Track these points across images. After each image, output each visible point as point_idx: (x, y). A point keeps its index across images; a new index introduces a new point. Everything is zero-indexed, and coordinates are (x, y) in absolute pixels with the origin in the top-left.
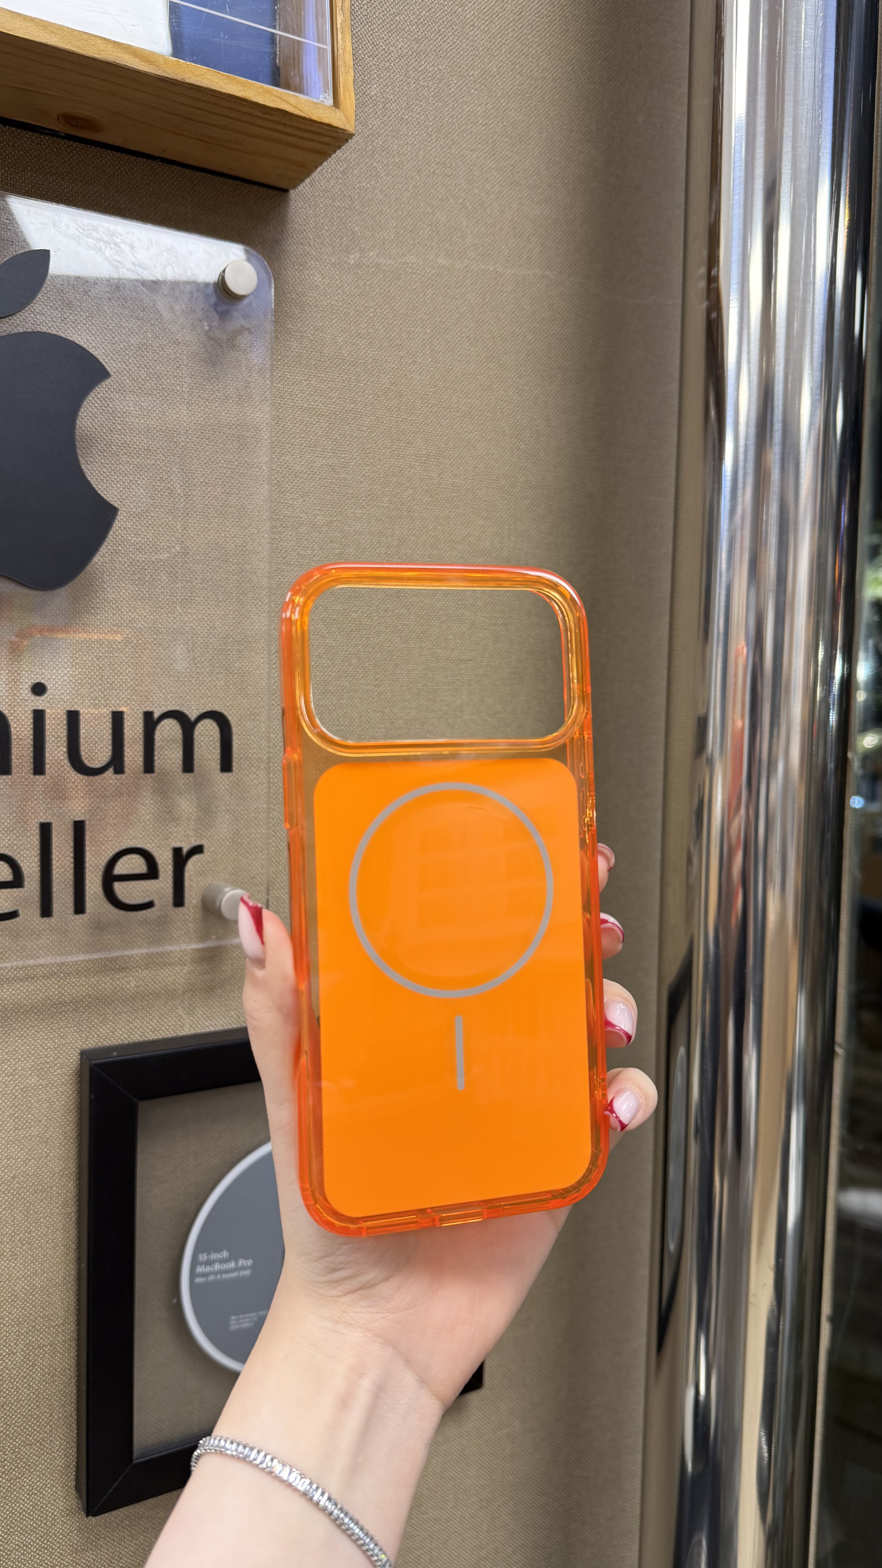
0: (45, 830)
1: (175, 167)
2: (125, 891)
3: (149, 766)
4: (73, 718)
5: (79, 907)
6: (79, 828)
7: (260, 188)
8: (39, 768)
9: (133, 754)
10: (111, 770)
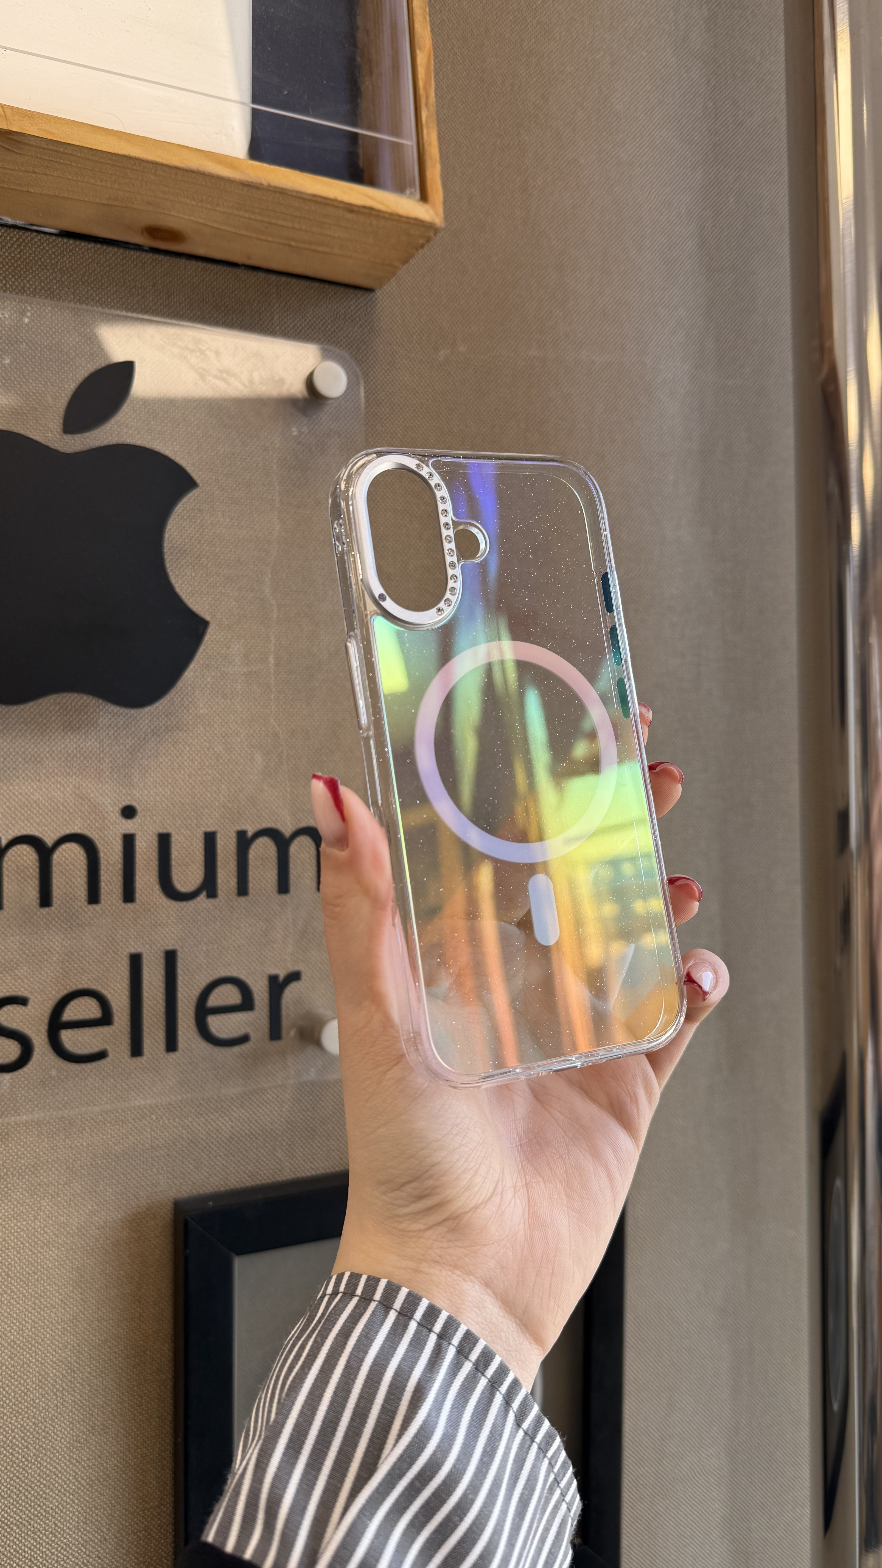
0: (136, 961)
1: (260, 274)
2: (218, 1025)
3: (243, 889)
4: (164, 841)
5: (171, 1045)
6: (171, 958)
7: (347, 290)
8: (129, 895)
9: (226, 876)
10: (204, 893)
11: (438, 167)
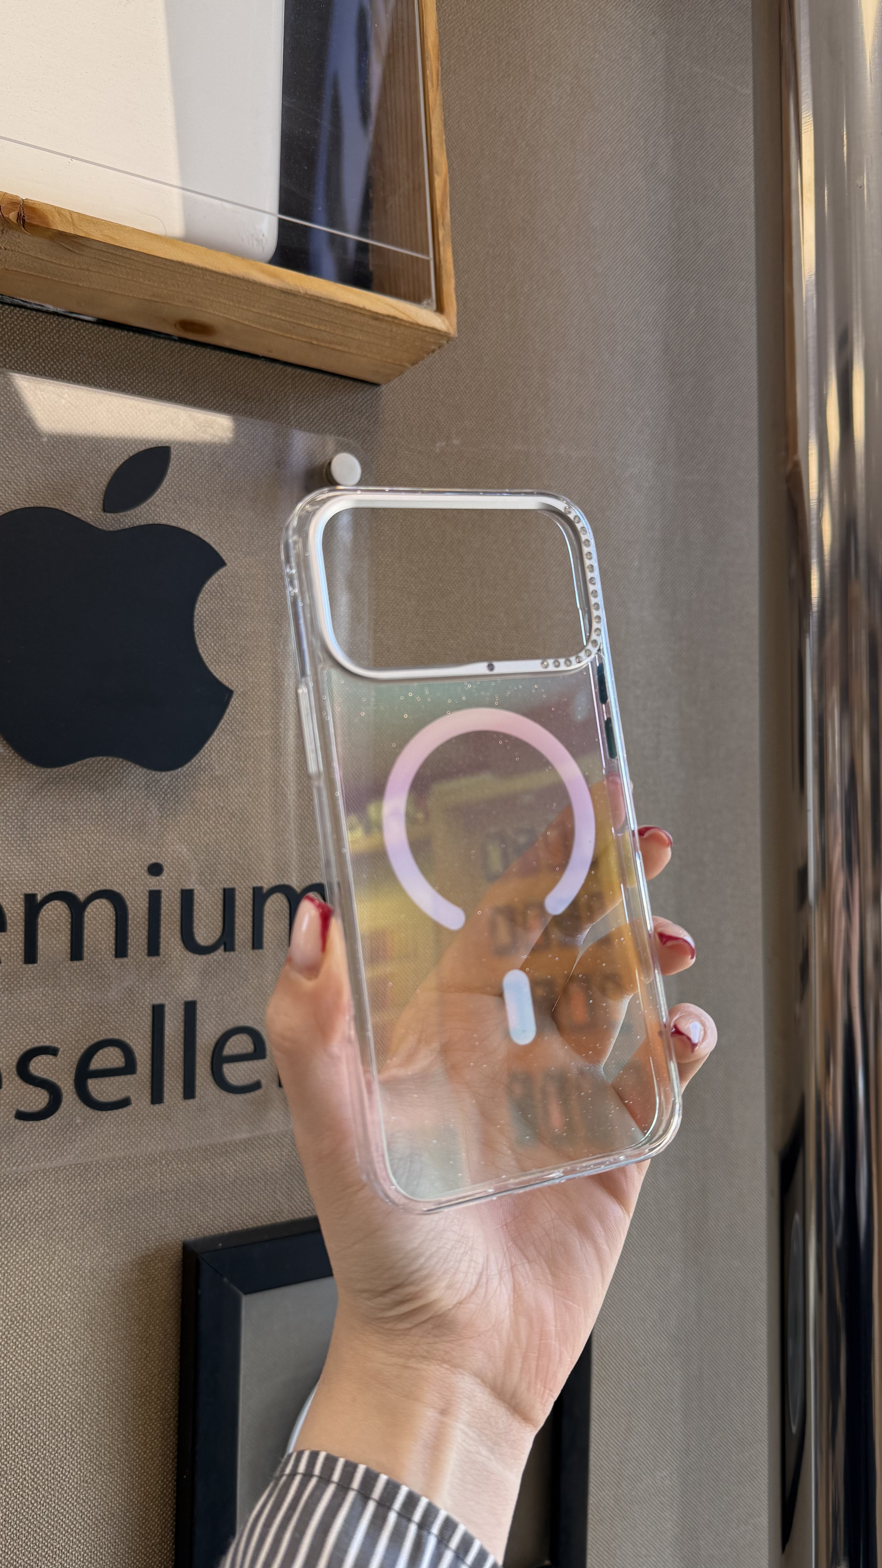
0: (158, 1012)
1: (278, 365)
2: (235, 1073)
3: (256, 944)
4: (187, 897)
5: (189, 1092)
6: (190, 1008)
7: (351, 383)
8: (153, 949)
10: (222, 947)
11: (453, 281)
